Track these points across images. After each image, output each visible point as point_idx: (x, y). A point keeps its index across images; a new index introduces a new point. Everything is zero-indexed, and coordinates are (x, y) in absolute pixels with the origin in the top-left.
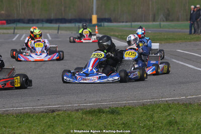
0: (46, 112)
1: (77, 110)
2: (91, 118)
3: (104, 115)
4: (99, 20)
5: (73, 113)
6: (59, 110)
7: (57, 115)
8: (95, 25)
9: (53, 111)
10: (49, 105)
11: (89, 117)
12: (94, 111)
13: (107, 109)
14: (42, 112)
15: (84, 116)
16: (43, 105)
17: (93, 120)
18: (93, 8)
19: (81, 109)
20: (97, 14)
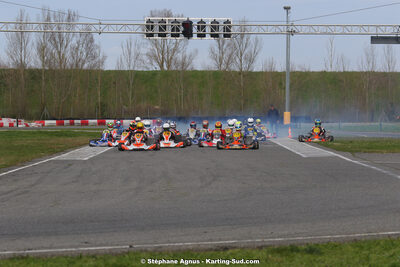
0: (216, 250)
1: (260, 248)
2: (280, 259)
3: (299, 255)
4: (294, 118)
5: (254, 252)
6: (235, 248)
7: (232, 254)
8: (287, 126)
9: (226, 248)
10: (220, 240)
11: (277, 258)
12: (285, 249)
13: (303, 247)
14: (211, 250)
15: (270, 256)
16: (211, 240)
17: (282, 262)
18: (285, 101)
19: (266, 246)
20: (290, 110)
